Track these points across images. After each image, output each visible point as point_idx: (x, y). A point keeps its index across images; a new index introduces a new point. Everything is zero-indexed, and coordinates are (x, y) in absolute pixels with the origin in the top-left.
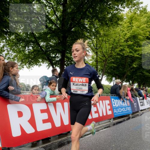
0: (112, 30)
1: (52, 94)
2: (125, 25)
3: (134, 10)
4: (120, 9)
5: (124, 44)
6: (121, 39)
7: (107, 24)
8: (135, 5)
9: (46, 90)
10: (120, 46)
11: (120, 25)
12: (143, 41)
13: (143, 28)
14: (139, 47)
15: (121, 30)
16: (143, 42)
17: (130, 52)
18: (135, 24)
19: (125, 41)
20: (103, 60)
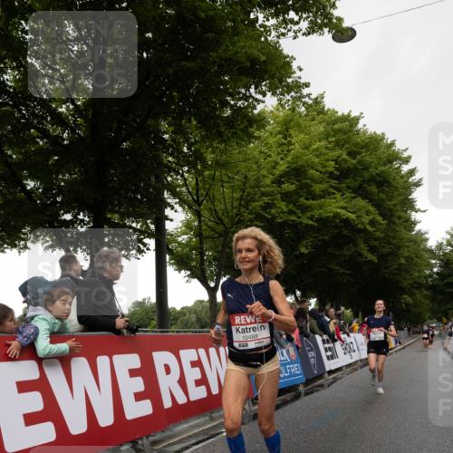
0: (237, 151)
1: (56, 330)
2: (272, 140)
3: (289, 100)
4: (254, 98)
5: (272, 189)
6: (264, 176)
7: (220, 134)
8: (289, 89)
9: (35, 319)
10: (263, 194)
11: (257, 138)
12: (321, 182)
13: (317, 149)
14: (313, 200)
15: (261, 152)
16: (321, 186)
17: (291, 212)
18: (298, 138)
19: (273, 182)
20: (217, 233)
